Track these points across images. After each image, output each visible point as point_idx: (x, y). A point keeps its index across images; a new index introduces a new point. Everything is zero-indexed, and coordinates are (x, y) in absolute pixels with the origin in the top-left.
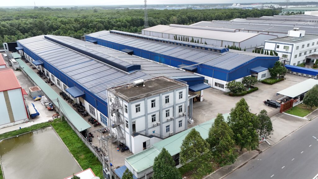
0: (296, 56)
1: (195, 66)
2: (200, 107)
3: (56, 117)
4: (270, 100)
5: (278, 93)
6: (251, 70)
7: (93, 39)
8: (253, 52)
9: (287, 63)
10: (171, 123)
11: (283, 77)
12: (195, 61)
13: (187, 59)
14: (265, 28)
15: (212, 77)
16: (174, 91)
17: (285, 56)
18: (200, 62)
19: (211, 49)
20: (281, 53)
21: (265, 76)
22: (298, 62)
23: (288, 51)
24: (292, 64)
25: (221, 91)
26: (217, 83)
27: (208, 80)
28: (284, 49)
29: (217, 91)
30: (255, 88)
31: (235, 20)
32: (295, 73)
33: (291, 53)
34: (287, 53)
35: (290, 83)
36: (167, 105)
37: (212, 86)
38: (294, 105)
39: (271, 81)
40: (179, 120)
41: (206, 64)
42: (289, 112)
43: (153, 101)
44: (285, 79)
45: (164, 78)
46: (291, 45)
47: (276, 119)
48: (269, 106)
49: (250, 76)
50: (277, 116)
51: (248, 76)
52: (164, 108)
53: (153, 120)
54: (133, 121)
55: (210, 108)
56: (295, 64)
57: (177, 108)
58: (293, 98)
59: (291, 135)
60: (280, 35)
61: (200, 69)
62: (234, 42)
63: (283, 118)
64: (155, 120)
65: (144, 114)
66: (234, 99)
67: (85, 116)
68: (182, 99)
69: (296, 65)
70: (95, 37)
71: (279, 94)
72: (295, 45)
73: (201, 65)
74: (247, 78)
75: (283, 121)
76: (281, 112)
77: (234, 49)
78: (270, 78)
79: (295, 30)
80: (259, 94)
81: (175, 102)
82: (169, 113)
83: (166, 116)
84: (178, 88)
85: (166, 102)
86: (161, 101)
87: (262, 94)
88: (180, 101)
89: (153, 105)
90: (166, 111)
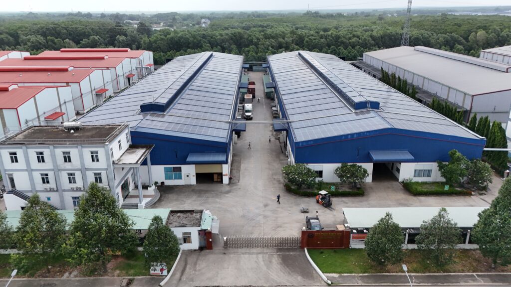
2: (204, 192)
6: (369, 153)
15: (291, 149)
16: (78, 147)
21: (429, 176)
36: (68, 165)
38: (357, 245)
42: (322, 252)
47: (266, 254)
52: (64, 168)
53: (45, 180)
54: (7, 173)
57: (90, 175)
63: (285, 257)
64: (48, 182)
65: (25, 167)
68: (98, 163)
78: (439, 183)
80: (347, 203)
81: (83, 164)
82: (74, 178)
83: (70, 182)
84: (89, 144)
85: (66, 161)
86: (53, 156)
87: (354, 205)
88: (95, 165)
89: (41, 159)
90: (69, 174)
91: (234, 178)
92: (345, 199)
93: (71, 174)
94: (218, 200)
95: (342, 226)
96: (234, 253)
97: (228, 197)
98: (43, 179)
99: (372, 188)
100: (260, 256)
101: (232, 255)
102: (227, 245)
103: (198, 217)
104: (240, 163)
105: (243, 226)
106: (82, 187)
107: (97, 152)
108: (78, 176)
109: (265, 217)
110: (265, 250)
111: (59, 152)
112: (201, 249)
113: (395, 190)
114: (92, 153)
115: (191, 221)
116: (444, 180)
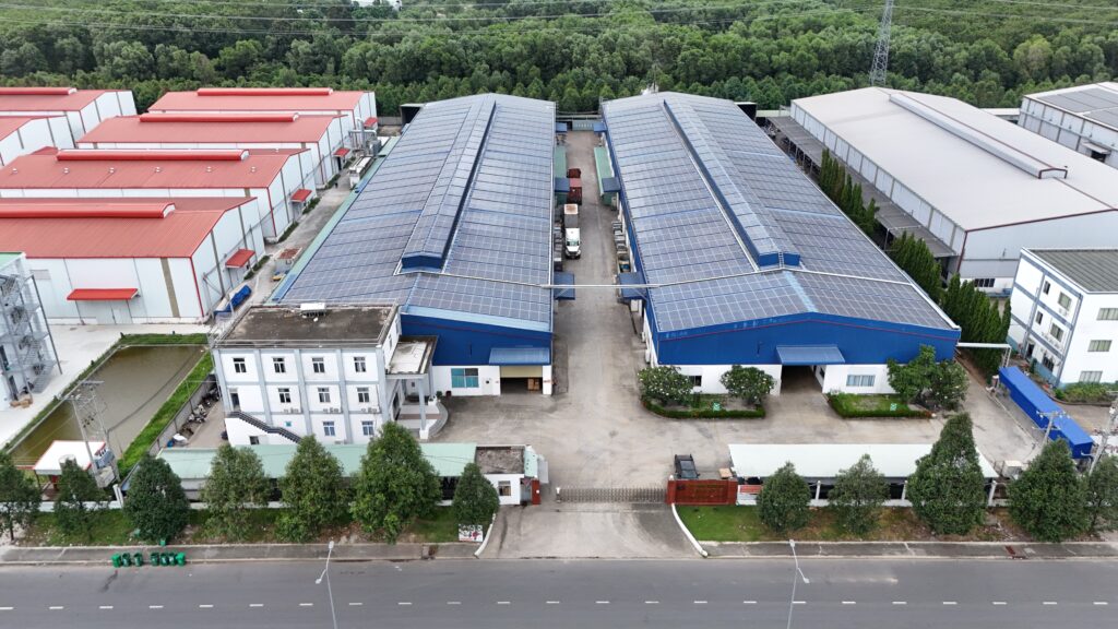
0: (1099, 345)
2: (514, 408)
6: (775, 351)
9: (1057, 362)
10: (338, 420)
16: (336, 351)
17: (1056, 332)
20: (1050, 316)
21: (870, 385)
23: (1065, 314)
28: (1059, 302)
30: (764, 408)
33: (1072, 328)
34: (1064, 322)
36: (320, 377)
38: (746, 500)
40: (363, 420)
42: (696, 510)
43: (279, 360)
46: (1076, 294)
47: (616, 512)
52: (313, 381)
53: (285, 398)
54: (231, 387)
56: (1099, 374)
57: (352, 391)
63: (644, 517)
64: (288, 401)
65: (256, 379)
68: (364, 373)
74: (747, 370)
76: (667, 500)
80: (737, 431)
81: (342, 375)
82: (328, 396)
83: (321, 400)
84: (352, 347)
85: (316, 370)
86: (300, 364)
87: (747, 434)
88: (361, 376)
89: (280, 368)
90: (319, 390)
91: (559, 384)
92: (735, 424)
93: (323, 390)
94: (538, 424)
95: (728, 470)
96: (572, 510)
97: (552, 418)
98: (282, 396)
99: (778, 404)
100: (609, 515)
101: (569, 514)
102: (562, 498)
103: (518, 457)
104: (566, 355)
105: (580, 469)
106: (339, 408)
107: (363, 359)
108: (334, 392)
109: (613, 453)
110: (616, 506)
111: (308, 357)
112: (524, 503)
113: (814, 408)
114: (355, 359)
115: (508, 464)
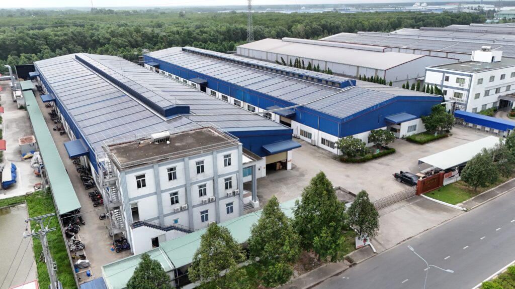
0: (477, 96)
1: (293, 109)
2: (282, 180)
3: (39, 188)
4: (404, 171)
5: (421, 160)
6: (387, 119)
7: (155, 60)
8: (404, 87)
9: (462, 107)
10: (211, 208)
11: (448, 131)
12: (293, 101)
13: (281, 98)
14: (443, 46)
15: (317, 129)
16: (212, 154)
17: (458, 95)
18: (300, 102)
19: (327, 82)
20: (452, 90)
21: (415, 130)
22: (483, 105)
23: (463, 86)
24: (469, 110)
25: (330, 152)
26: (324, 140)
27: (311, 134)
28: (456, 82)
29: (322, 153)
30: (391, 149)
31: (400, 31)
32: (471, 125)
33: (468, 90)
34: (462, 89)
35: (457, 143)
36: (201, 176)
37: (317, 145)
38: (446, 182)
39: (424, 138)
40: (227, 202)
41: (308, 106)
42: (433, 194)
43: (171, 169)
44: (451, 135)
45: (211, 130)
46: (468, 75)
47: (404, 206)
48: (401, 182)
49: (385, 128)
50: (408, 201)
51: (379, 129)
52: (195, 181)
53: (174, 201)
54: (132, 202)
55: (298, 182)
56: (476, 108)
57: (221, 182)
58: (444, 171)
59: (421, 236)
60: (463, 58)
61: (301, 116)
62: (377, 70)
63: (418, 204)
64: (177, 202)
65: (153, 190)
66: (346, 168)
67: (88, 189)
68: (230, 166)
69: (479, 110)
70: (157, 58)
71: (422, 162)
72: (476, 76)
73: (301, 107)
74: (377, 131)
75: (415, 210)
76: (418, 193)
77: (374, 82)
78: (424, 133)
79: (485, 50)
80: (393, 159)
81: (215, 171)
82: (205, 190)
83: (201, 195)
85: (198, 172)
86: (187, 169)
88: (228, 169)
90: (200, 187)
95: (420, 173)
98: (172, 199)
100: (403, 209)
106: (212, 198)
107: (229, 156)
108: (209, 186)
111: (192, 163)
113: (405, 144)
114: (225, 157)
116: (425, 130)
